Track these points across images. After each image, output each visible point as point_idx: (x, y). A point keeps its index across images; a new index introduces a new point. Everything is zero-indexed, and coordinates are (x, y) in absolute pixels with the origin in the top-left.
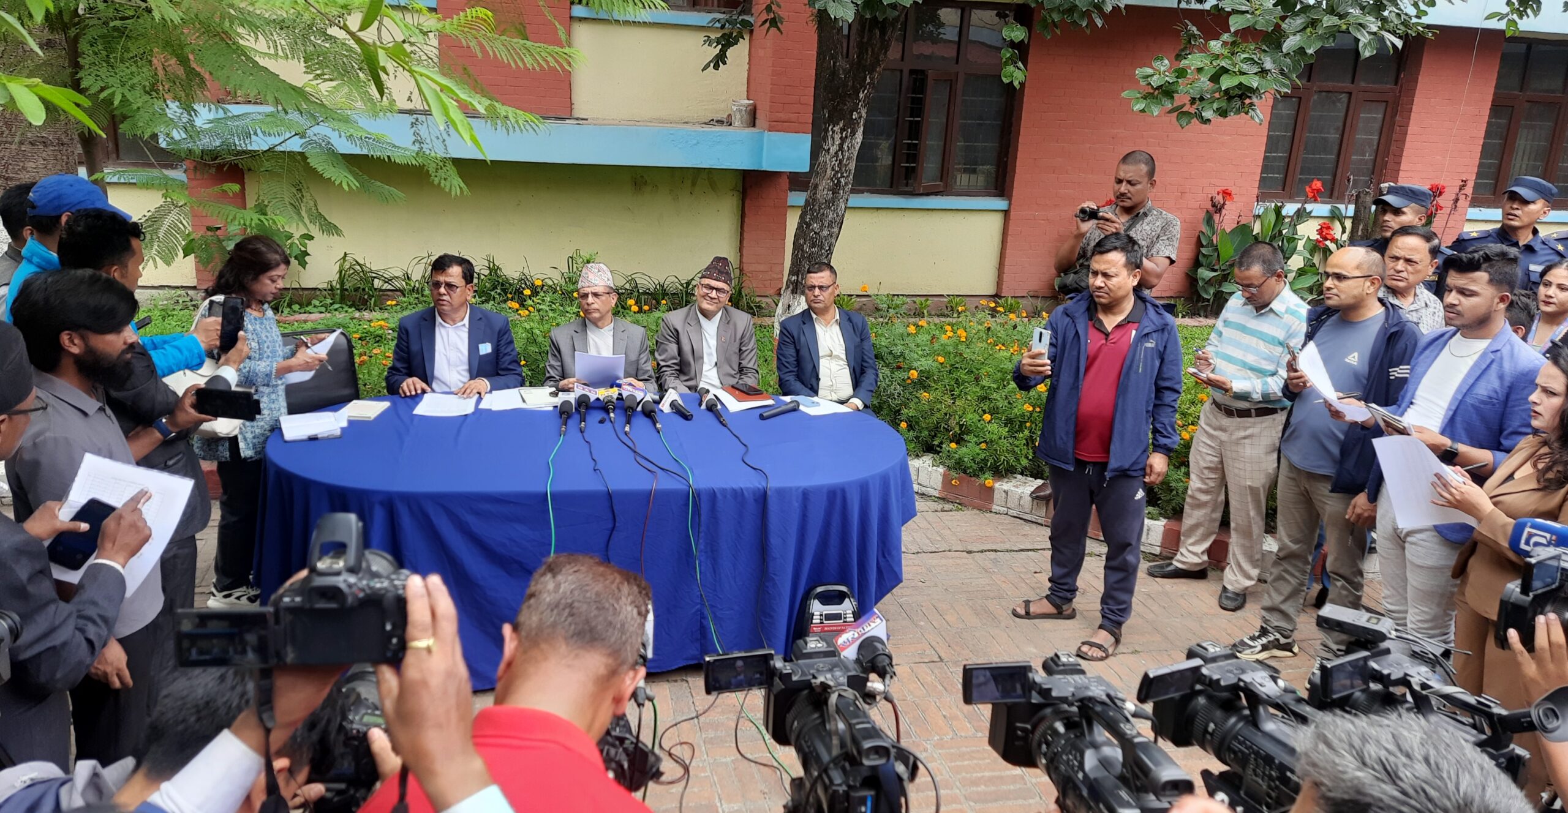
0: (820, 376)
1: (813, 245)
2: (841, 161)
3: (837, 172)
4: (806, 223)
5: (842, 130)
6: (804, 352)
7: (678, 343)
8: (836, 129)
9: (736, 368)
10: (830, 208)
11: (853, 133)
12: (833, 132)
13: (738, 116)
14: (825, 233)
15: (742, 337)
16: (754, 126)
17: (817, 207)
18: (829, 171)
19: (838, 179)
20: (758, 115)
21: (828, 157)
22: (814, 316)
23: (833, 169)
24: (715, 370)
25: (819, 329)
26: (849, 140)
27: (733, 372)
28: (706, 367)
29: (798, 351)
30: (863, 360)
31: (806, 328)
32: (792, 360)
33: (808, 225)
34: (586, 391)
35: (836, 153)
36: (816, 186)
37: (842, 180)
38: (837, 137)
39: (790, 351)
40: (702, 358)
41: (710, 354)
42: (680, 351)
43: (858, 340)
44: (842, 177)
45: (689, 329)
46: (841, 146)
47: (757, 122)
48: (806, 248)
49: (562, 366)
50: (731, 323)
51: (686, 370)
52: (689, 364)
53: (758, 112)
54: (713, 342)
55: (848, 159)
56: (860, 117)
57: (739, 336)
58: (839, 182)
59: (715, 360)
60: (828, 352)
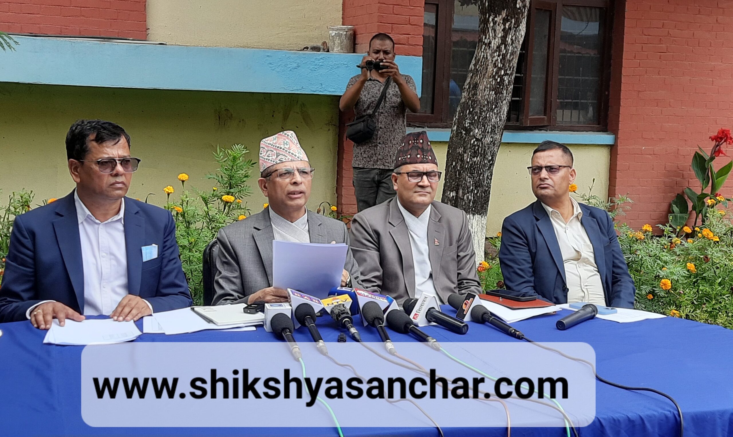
0: (568, 286)
1: (475, 154)
2: (504, 56)
3: (500, 69)
4: (466, 129)
5: (505, 21)
6: (543, 256)
7: (379, 248)
8: (498, 19)
9: (455, 280)
10: (492, 110)
11: (518, 24)
12: (494, 23)
13: (337, 41)
14: (488, 139)
15: (459, 240)
16: (354, 52)
17: (477, 110)
18: (490, 68)
19: (501, 77)
20: (358, 41)
21: (489, 52)
22: (550, 209)
23: (495, 66)
24: (430, 283)
25: (558, 226)
26: (512, 32)
27: (453, 286)
28: (419, 280)
29: (533, 256)
30: (615, 266)
31: (541, 224)
32: (527, 266)
33: (468, 131)
34: (306, 299)
35: (499, 47)
36: (476, 86)
37: (506, 78)
38: (499, 29)
39: (523, 255)
40: (412, 267)
41: (423, 262)
42: (383, 260)
43: (607, 239)
44: (506, 74)
45: (392, 230)
46: (504, 39)
47: (358, 47)
48: (466, 157)
49: (242, 277)
50: (444, 221)
51: (391, 285)
52: (397, 277)
53: (358, 36)
54: (424, 247)
55: (512, 54)
56: (524, 7)
57: (455, 237)
58: (502, 80)
59: (429, 269)
60: (574, 254)
